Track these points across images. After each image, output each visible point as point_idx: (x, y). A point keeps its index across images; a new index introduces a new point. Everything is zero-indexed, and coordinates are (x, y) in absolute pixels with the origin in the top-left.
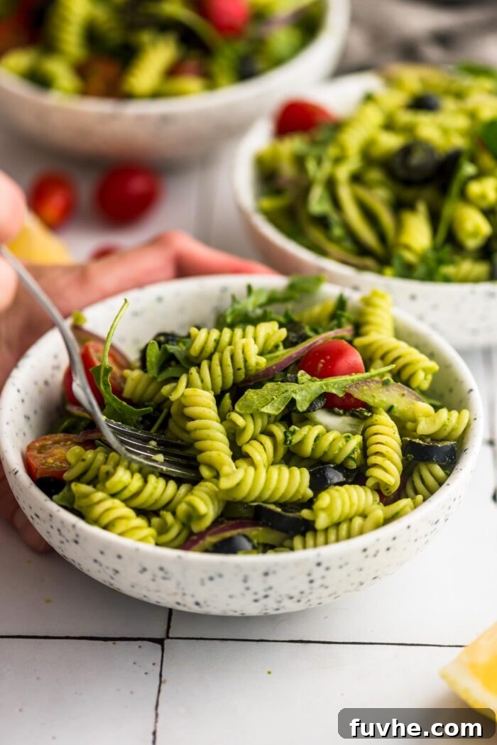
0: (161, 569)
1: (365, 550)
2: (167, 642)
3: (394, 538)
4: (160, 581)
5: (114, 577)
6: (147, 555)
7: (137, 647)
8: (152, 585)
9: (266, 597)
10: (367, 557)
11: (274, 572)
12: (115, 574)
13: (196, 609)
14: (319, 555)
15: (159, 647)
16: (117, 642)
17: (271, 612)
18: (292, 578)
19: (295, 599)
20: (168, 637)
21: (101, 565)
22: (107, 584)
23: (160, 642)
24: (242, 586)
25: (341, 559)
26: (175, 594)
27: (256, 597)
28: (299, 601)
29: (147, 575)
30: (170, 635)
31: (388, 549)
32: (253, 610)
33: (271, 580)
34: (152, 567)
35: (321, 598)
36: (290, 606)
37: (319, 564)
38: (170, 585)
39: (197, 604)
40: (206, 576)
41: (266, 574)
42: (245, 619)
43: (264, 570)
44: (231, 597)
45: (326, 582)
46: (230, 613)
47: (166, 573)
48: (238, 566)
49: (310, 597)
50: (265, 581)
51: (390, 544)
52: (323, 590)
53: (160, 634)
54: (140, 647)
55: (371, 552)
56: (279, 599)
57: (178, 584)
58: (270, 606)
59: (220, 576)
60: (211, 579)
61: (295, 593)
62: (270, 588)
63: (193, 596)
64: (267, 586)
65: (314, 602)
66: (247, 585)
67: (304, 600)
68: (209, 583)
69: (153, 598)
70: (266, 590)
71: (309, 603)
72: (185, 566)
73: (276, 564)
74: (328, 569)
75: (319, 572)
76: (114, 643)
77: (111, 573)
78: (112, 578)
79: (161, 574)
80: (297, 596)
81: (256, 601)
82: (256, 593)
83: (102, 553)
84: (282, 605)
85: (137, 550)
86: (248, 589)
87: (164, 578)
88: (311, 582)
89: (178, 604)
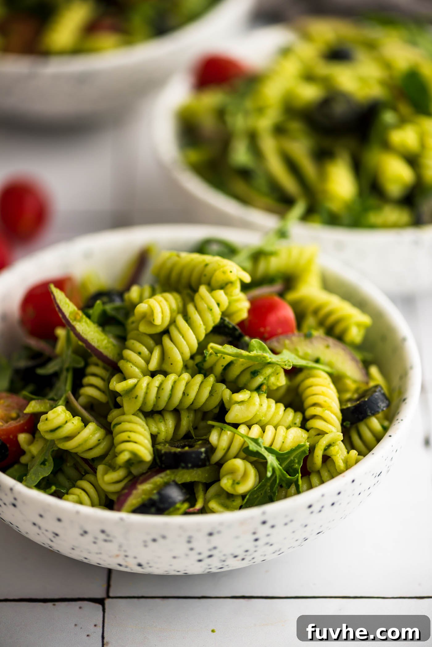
0: (103, 532)
1: (310, 506)
2: (108, 602)
3: (339, 493)
4: (101, 543)
5: (53, 539)
6: (87, 517)
7: (78, 608)
8: (94, 548)
9: (210, 556)
10: (312, 513)
11: (219, 532)
12: (54, 537)
13: (139, 570)
14: (264, 513)
15: (100, 607)
16: (57, 603)
17: (214, 570)
18: (237, 537)
19: (240, 558)
20: (108, 597)
21: (40, 528)
22: (47, 546)
23: (101, 602)
24: (185, 547)
25: (286, 516)
26: (117, 556)
27: (200, 557)
28: (243, 559)
29: (88, 538)
30: (111, 594)
31: (333, 504)
32: (196, 569)
33: (215, 540)
34: (93, 529)
35: (265, 555)
36: (234, 564)
37: (264, 523)
38: (112, 548)
39: (140, 565)
40: (149, 538)
41: (211, 534)
42: (187, 577)
43: (209, 530)
44: (174, 557)
45: (271, 540)
46: (173, 573)
47: (108, 535)
48: (181, 527)
49: (255, 555)
50: (209, 542)
51: (335, 499)
52: (268, 547)
53: (100, 593)
54: (80, 608)
55: (316, 508)
56: (223, 558)
57: (120, 546)
58: (214, 565)
59: (164, 537)
60: (154, 540)
61: (240, 552)
62: (215, 548)
63: (135, 558)
64: (211, 546)
65: (258, 560)
66: (191, 545)
67: (248, 558)
68: (152, 545)
69: (94, 560)
70: (210, 550)
71: (254, 561)
72: (128, 528)
73: (221, 524)
74: (273, 527)
75: (263, 530)
76: (54, 605)
77: (51, 536)
78: (52, 541)
79: (103, 536)
80: (241, 554)
81: (200, 561)
82: (200, 554)
83: (41, 516)
84: (225, 563)
85: (78, 513)
86: (192, 549)
87: (106, 541)
88: (256, 540)
89: (120, 565)
